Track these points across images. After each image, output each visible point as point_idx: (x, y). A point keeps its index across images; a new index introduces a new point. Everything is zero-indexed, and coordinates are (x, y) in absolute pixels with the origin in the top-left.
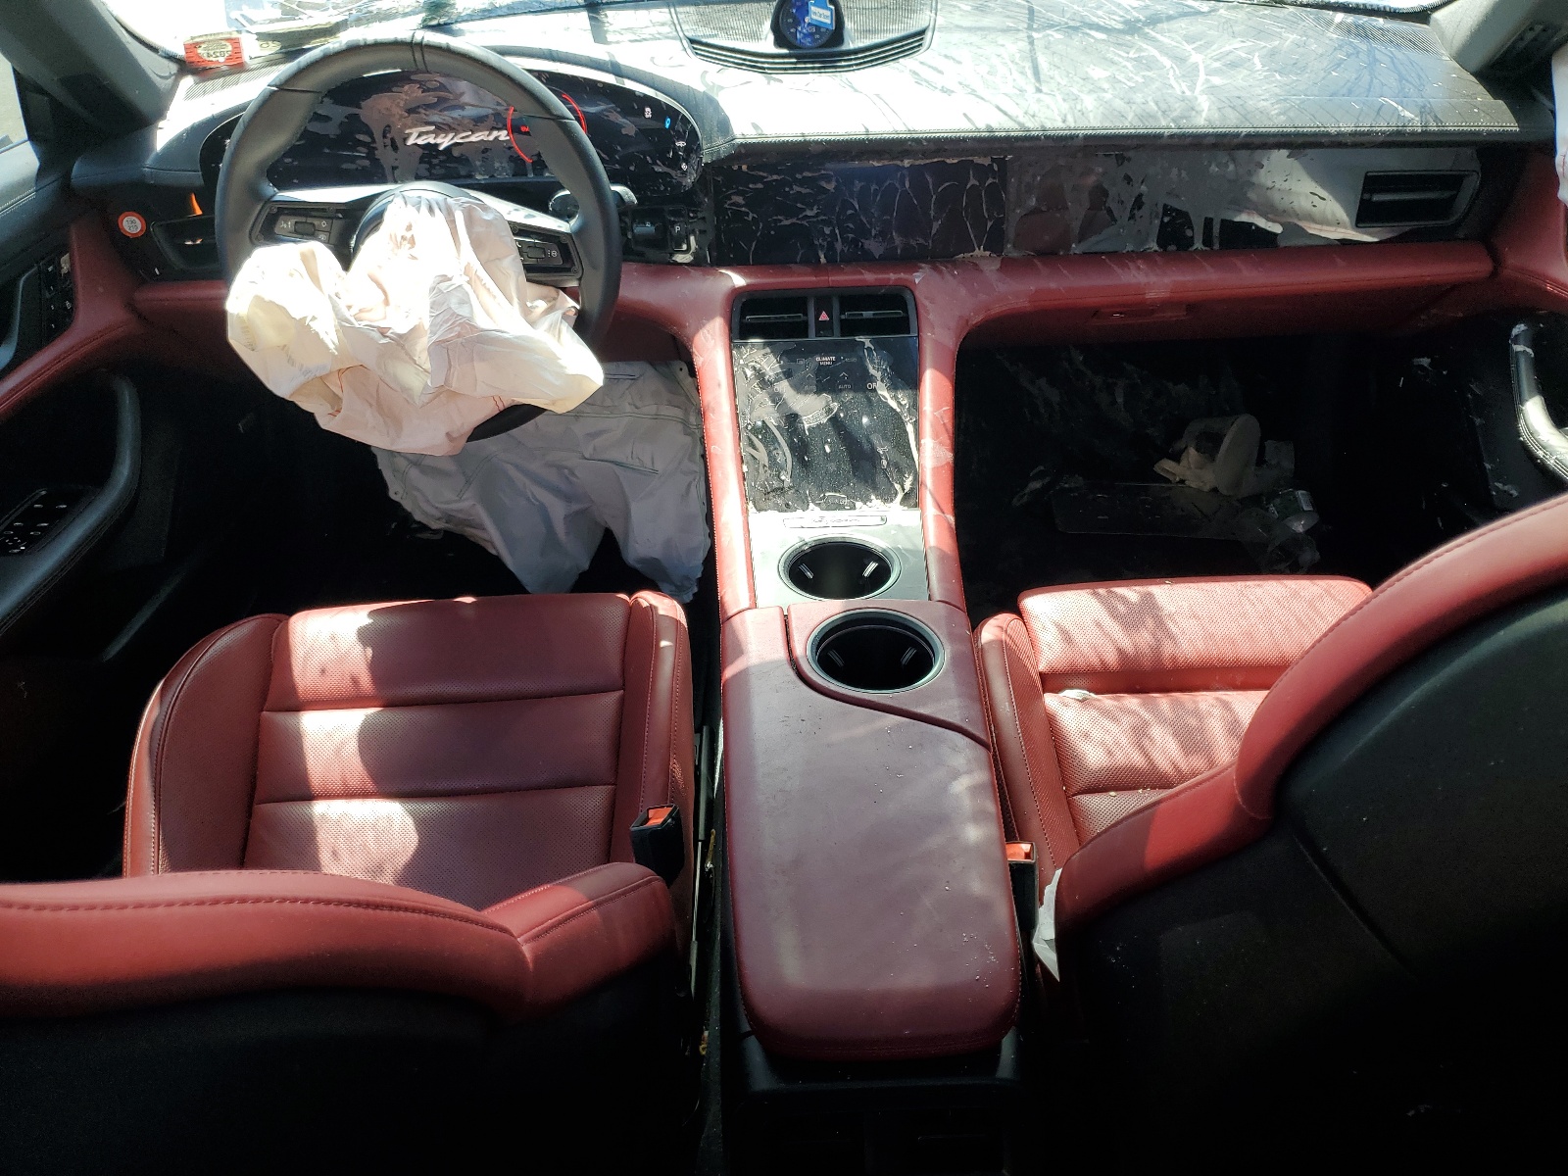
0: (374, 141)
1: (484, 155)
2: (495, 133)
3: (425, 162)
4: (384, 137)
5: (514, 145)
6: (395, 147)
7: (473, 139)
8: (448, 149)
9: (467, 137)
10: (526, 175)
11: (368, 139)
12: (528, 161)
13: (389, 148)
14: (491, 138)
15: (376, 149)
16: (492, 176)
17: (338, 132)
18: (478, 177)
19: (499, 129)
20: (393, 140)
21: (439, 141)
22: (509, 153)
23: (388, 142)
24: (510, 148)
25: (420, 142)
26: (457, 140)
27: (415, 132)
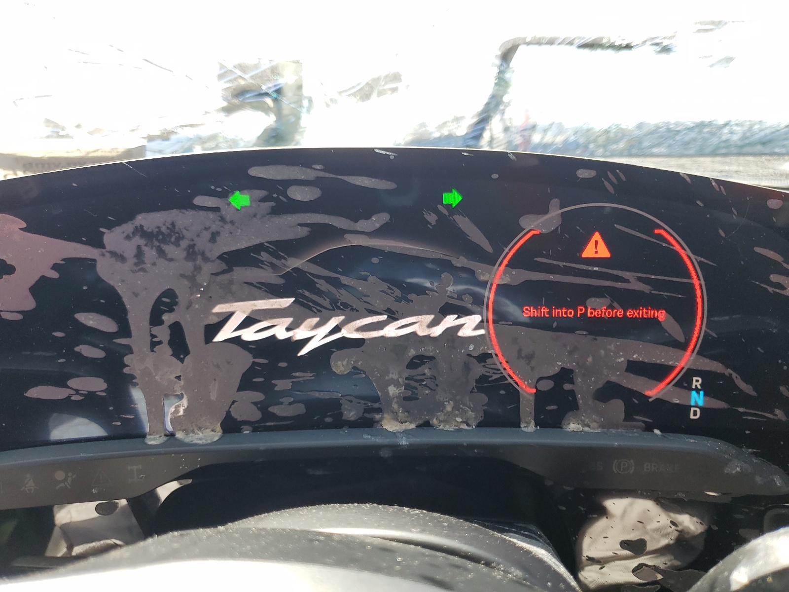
0: (125, 330)
1: (413, 372)
2: (450, 321)
3: (255, 387)
4: (156, 319)
5: (495, 349)
6: (179, 347)
7: (391, 331)
8: (324, 352)
9: (380, 326)
10: (518, 425)
11: (107, 325)
12: (527, 390)
13: (165, 350)
14: (437, 331)
15: (129, 350)
16: (427, 424)
17: (30, 304)
18: (390, 425)
19: (462, 312)
20: (177, 330)
21: (300, 334)
22: (478, 370)
23: (162, 332)
24: (484, 358)
25: (249, 335)
26: (349, 332)
27: (241, 310)
